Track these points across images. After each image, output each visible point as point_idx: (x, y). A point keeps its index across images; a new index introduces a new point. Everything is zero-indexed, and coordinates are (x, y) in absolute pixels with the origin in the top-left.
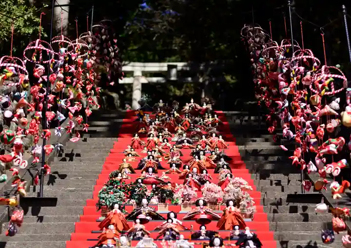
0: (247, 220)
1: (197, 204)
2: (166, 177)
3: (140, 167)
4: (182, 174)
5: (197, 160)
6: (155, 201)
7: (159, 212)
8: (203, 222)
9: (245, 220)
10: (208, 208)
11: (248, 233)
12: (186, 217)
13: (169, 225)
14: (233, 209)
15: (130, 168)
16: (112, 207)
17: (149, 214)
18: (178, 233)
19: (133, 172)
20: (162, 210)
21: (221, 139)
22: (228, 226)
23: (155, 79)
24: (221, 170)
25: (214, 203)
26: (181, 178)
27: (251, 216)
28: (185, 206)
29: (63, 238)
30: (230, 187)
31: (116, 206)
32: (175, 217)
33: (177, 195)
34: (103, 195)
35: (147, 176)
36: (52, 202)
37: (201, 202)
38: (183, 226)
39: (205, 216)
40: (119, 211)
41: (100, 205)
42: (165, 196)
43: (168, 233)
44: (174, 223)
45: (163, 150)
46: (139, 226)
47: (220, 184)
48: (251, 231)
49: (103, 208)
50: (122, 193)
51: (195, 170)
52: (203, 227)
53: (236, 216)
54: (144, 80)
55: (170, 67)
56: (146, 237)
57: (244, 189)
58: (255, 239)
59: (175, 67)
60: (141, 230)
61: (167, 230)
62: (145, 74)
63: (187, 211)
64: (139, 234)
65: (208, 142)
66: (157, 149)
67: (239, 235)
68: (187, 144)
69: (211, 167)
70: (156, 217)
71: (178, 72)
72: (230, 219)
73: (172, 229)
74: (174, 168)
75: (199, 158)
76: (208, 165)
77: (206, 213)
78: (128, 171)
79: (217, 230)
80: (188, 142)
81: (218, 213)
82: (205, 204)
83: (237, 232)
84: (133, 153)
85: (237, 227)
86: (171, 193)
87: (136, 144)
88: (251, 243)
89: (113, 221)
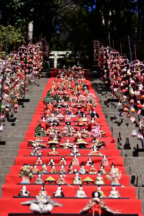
0: (94, 108)
1: (77, 102)
2: (66, 92)
3: (58, 89)
4: (72, 91)
5: (77, 87)
6: (63, 101)
7: (64, 105)
8: (79, 108)
9: (93, 108)
10: (81, 104)
11: (94, 112)
12: (73, 106)
13: (68, 109)
14: (90, 104)
15: (54, 89)
16: (49, 103)
17: (61, 105)
18: (71, 112)
19: (55, 90)
20: (65, 104)
21: (85, 79)
22: (88, 110)
23: (61, 57)
24: (85, 90)
25: (83, 102)
26: (71, 93)
27: (95, 107)
28: (73, 103)
29: (32, 113)
30: (88, 96)
31: (50, 103)
32: (70, 107)
33: (71, 99)
34: (45, 99)
35: (60, 92)
36: (28, 101)
37: (79, 102)
38: (72, 110)
39: (80, 106)
40: (51, 104)
41: (44, 102)
42: (66, 99)
43: (67, 112)
44: (69, 109)
45: (65, 83)
46: (58, 110)
47: (85, 95)
49: (46, 103)
50: (52, 98)
51: (76, 90)
52: (79, 110)
53: (90, 106)
54: (58, 57)
55: (67, 53)
56: (60, 114)
57: (93, 97)
58: (97, 115)
59: (69, 53)
60: (58, 111)
61: (67, 111)
62: (58, 55)
64: (58, 112)
65: (81, 80)
66: (63, 83)
67: (91, 113)
68: (73, 81)
69: (82, 89)
70: (63, 106)
71: (69, 54)
72: (88, 107)
73: (69, 111)
74: (69, 89)
75: (78, 86)
76: (80, 88)
77: (80, 105)
78: (53, 90)
79: (84, 111)
80: (74, 80)
81: (84, 105)
82: (80, 102)
83: (91, 112)
84: (55, 84)
85: (91, 111)
86: (68, 99)
87: (56, 81)
88: (95, 116)
89: (49, 108)
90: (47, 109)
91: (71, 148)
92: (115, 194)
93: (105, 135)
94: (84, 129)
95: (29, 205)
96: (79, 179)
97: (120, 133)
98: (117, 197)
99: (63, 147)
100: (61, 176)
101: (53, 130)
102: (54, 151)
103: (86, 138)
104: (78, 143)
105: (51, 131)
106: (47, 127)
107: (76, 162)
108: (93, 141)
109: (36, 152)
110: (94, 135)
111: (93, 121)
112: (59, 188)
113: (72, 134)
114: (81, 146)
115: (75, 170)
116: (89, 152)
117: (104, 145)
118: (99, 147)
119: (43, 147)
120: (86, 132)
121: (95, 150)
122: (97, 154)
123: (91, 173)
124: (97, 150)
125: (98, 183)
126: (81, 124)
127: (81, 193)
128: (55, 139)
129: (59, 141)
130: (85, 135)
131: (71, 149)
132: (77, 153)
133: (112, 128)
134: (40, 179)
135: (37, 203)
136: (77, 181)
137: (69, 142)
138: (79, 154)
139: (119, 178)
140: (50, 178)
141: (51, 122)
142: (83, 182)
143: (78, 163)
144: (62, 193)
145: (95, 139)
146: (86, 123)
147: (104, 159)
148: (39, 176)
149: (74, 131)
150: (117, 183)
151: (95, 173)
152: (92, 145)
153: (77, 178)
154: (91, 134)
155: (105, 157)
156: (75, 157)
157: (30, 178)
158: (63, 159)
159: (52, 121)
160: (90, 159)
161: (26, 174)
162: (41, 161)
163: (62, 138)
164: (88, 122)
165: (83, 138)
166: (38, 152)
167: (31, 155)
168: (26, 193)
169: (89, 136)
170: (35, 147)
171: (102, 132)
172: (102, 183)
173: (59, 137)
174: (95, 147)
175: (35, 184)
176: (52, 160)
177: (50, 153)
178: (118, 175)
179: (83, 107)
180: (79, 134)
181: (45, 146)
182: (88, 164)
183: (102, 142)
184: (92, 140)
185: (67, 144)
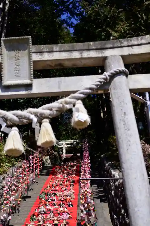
5: (66, 183)
12: (59, 200)
13: (54, 202)
15: (49, 186)
16: (42, 199)
17: (51, 200)
18: (56, 204)
22: (67, 202)
29: (30, 206)
31: (43, 198)
32: (56, 200)
34: (40, 196)
39: (63, 200)
41: (40, 198)
43: (54, 204)
46: (48, 203)
49: (41, 199)
52: (61, 203)
55: (74, 141)
56: (48, 206)
63: (60, 198)
64: (47, 205)
65: (71, 176)
67: (69, 204)
71: (77, 143)
74: (60, 186)
84: (51, 181)
85: (69, 202)
87: (53, 178)
88: (71, 206)
89: (42, 202)
93: (71, 218)
94: (60, 215)
103: (59, 220)
104: (54, 223)
105: (40, 218)
111: (66, 210)
126: (59, 212)
128: (42, 222)
137: (49, 223)
141: (41, 212)
146: (62, 211)
165: (57, 220)
173: (44, 221)
179: (65, 200)
183: (67, 222)
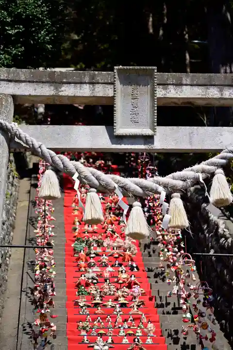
5: (110, 218)
10: (118, 251)
11: (134, 265)
12: (109, 254)
14: (128, 253)
15: (79, 221)
17: (94, 253)
18: (107, 264)
19: (80, 223)
20: (99, 250)
22: (126, 260)
24: (121, 224)
26: (103, 229)
27: (135, 254)
28: (108, 248)
31: (82, 251)
32: (105, 256)
33: (105, 244)
34: (76, 246)
37: (115, 248)
38: (108, 260)
39: (117, 256)
40: (83, 253)
42: (100, 244)
46: (92, 260)
48: (136, 264)
52: (117, 261)
53: (129, 256)
56: (96, 267)
58: (137, 267)
60: (93, 262)
61: (103, 262)
63: (109, 251)
64: (92, 264)
67: (131, 265)
70: (97, 255)
72: (127, 257)
73: (105, 262)
77: (117, 253)
78: (78, 223)
83: (130, 263)
85: (130, 261)
86: (102, 244)
88: (135, 269)
89: (81, 258)
90: (78, 259)
91: (113, 307)
92: (149, 341)
93: (144, 293)
94: (124, 287)
95: (93, 347)
96: (123, 332)
97: (158, 291)
98: (151, 343)
99: (107, 306)
100: (110, 330)
101: (94, 289)
102: (99, 310)
103: (126, 297)
104: (120, 302)
106: (87, 285)
107: (119, 319)
108: (134, 300)
109: (84, 311)
110: (134, 294)
111: (133, 278)
112: (110, 337)
113: (112, 293)
114: (122, 305)
115: (120, 326)
116: (130, 311)
117: (143, 304)
118: (138, 306)
119: (88, 306)
120: (127, 290)
121: (136, 309)
122: (137, 313)
123: (132, 327)
124: (137, 309)
125: (137, 334)
126: (121, 281)
127: (125, 341)
128: (98, 298)
129: (101, 300)
130: (126, 293)
131: (114, 309)
132: (119, 311)
133: (151, 284)
134: (94, 332)
135: (98, 345)
136: (122, 333)
137: (112, 301)
138: (121, 313)
139: (154, 330)
140: (102, 332)
141: (88, 279)
142: (127, 334)
143: (121, 320)
144: (112, 341)
145: (135, 298)
146: (125, 280)
147: (143, 317)
148: (93, 329)
149: (115, 290)
150: (152, 335)
151: (136, 327)
152: (133, 304)
153: (122, 331)
154: (131, 293)
155: (143, 315)
156: (119, 315)
157: (87, 332)
158: (109, 317)
159: (90, 277)
160: (131, 317)
161: (84, 328)
162: (90, 318)
163: (104, 297)
164: (128, 279)
166: (86, 311)
167: (80, 314)
168: (87, 341)
169: (130, 295)
170: (82, 307)
171: (142, 291)
172: (140, 334)
173: (101, 296)
174: (135, 306)
175: (91, 335)
176: (99, 318)
177: (96, 312)
178: (152, 328)
179: (120, 255)
180: (120, 293)
181: (90, 305)
182: (129, 321)
183: (141, 302)
184: (132, 299)
185: (110, 303)
